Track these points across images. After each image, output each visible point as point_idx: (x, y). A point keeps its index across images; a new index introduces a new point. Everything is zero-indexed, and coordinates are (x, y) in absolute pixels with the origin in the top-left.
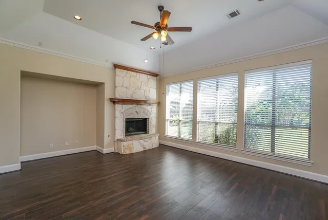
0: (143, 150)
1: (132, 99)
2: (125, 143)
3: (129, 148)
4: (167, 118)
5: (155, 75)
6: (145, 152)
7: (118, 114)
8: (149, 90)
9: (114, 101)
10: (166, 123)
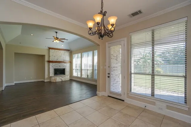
0: (61, 81)
1: (57, 61)
2: (53, 78)
3: (55, 80)
4: (73, 68)
5: (68, 50)
6: (62, 82)
7: (51, 67)
8: (65, 57)
9: (49, 62)
10: (73, 70)
